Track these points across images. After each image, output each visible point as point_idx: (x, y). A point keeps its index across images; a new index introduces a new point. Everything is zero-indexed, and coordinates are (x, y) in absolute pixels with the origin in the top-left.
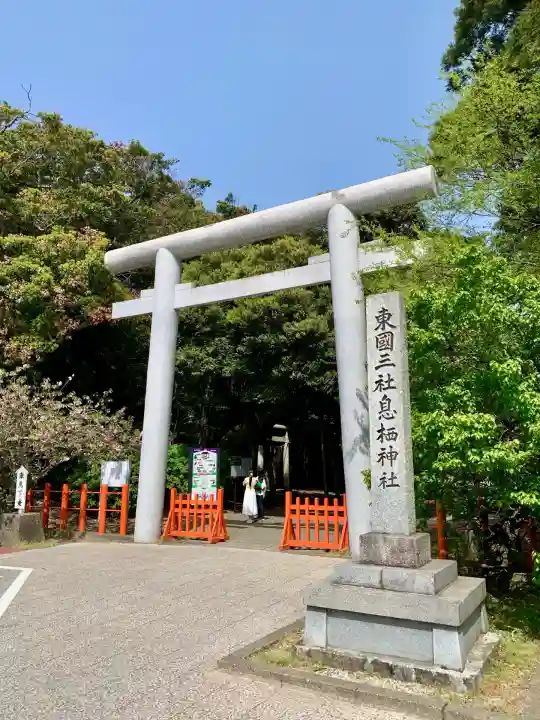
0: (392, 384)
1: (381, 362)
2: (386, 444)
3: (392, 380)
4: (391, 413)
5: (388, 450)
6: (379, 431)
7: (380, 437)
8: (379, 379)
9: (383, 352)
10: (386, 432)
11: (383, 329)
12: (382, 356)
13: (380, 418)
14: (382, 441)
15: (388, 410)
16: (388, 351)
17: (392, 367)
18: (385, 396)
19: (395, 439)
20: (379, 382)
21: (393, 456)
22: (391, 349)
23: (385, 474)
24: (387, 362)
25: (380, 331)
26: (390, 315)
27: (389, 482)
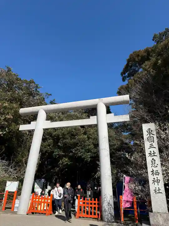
0: (155, 154)
1: (150, 146)
2: (155, 177)
3: (155, 153)
4: (156, 165)
5: (156, 179)
6: (152, 172)
7: (153, 173)
8: (150, 152)
9: (151, 143)
10: (154, 172)
11: (150, 135)
12: (150, 144)
13: (152, 167)
14: (153, 175)
15: (155, 164)
16: (152, 143)
17: (154, 148)
18: (153, 159)
19: (158, 175)
20: (150, 154)
21: (158, 181)
22: (154, 142)
23: (156, 188)
24: (152, 147)
25: (148, 136)
26: (152, 131)
27: (158, 192)
